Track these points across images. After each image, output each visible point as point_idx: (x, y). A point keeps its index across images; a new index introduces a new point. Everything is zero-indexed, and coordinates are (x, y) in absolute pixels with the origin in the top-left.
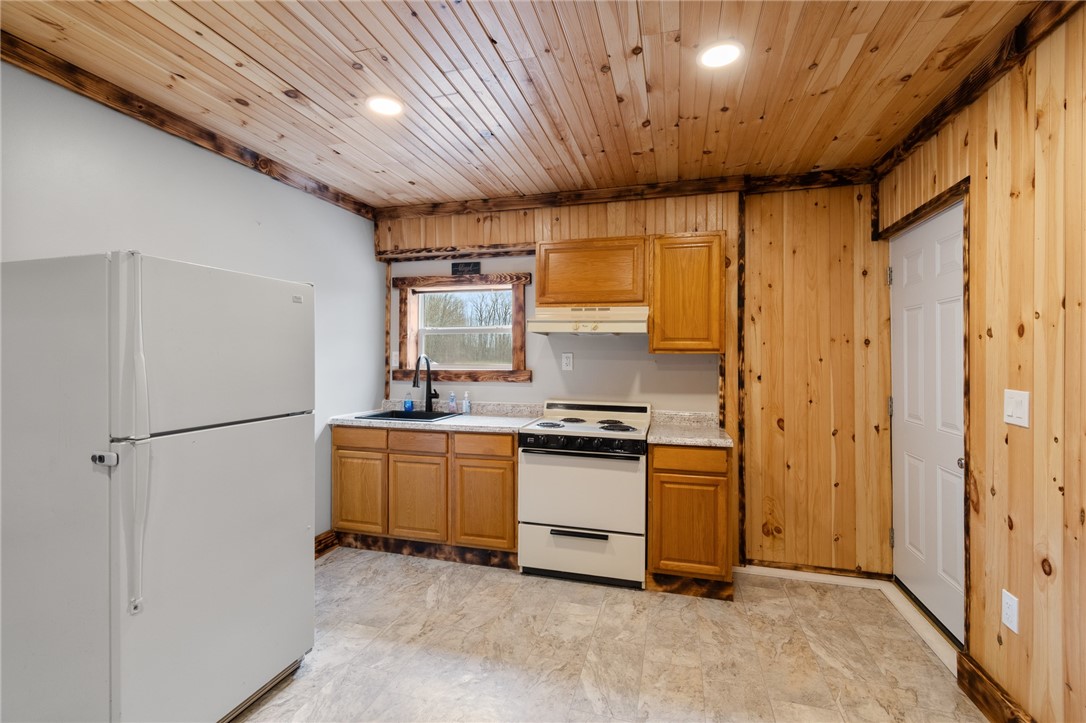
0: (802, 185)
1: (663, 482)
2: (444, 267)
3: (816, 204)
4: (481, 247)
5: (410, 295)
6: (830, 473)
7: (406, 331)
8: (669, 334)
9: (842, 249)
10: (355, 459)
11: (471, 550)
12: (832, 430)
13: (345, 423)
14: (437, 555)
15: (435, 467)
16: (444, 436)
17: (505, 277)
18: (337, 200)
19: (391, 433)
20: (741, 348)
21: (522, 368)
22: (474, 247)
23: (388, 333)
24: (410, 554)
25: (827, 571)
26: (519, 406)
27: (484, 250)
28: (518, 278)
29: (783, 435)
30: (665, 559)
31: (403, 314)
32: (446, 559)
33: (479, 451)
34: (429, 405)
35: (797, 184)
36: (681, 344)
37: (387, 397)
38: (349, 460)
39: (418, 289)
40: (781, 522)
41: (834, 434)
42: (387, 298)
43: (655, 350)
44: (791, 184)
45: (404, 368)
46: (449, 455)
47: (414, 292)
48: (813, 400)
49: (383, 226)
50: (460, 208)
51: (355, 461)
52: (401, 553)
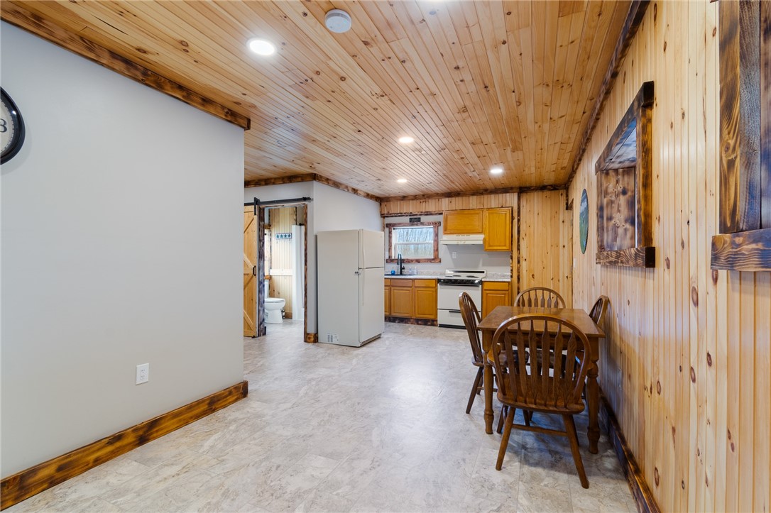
1: (487, 294)
2: (407, 219)
3: (546, 197)
5: (393, 230)
7: (391, 244)
8: (491, 244)
9: (555, 212)
11: (421, 320)
14: (408, 322)
15: (408, 291)
16: (410, 281)
17: (430, 223)
19: (392, 280)
20: (518, 249)
21: (437, 258)
22: (418, 212)
24: (398, 322)
26: (436, 272)
27: (422, 213)
28: (436, 224)
29: (534, 279)
31: (390, 237)
33: (424, 285)
34: (401, 271)
35: (539, 190)
36: (496, 248)
39: (396, 228)
41: (552, 279)
42: (384, 231)
43: (486, 250)
45: (391, 258)
46: (413, 287)
48: (545, 267)
49: (383, 205)
50: (413, 198)
52: (395, 322)
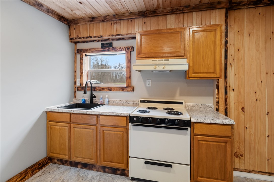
0: (254, 5)
1: (199, 140)
2: (98, 45)
3: (260, 14)
4: (113, 35)
5: (84, 56)
6: (265, 131)
7: (82, 71)
8: (196, 70)
9: (271, 33)
10: (57, 126)
11: (108, 168)
12: (267, 112)
13: (52, 111)
14: (93, 169)
15: (91, 130)
16: (95, 117)
17: (123, 48)
18: (48, 12)
19: (72, 115)
20: (226, 77)
21: (130, 86)
22: (109, 35)
23: (75, 72)
24: (81, 168)
25: (264, 174)
26: (128, 101)
27: (114, 37)
28: (128, 49)
29: (244, 115)
30: (199, 177)
31: (81, 64)
32: (97, 171)
33: (112, 124)
34: (92, 101)
35: (252, 5)
36: (201, 75)
37: (75, 97)
38: (54, 127)
39: (88, 54)
40: (243, 152)
41: (267, 114)
42: (75, 58)
43: (189, 78)
44: (249, 5)
45: (82, 86)
46: (98, 125)
47: (86, 55)
48: (258, 99)
49: (72, 28)
50: (104, 19)
51: (57, 127)
52: (77, 167)
